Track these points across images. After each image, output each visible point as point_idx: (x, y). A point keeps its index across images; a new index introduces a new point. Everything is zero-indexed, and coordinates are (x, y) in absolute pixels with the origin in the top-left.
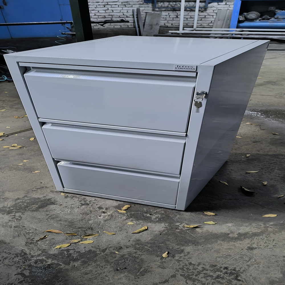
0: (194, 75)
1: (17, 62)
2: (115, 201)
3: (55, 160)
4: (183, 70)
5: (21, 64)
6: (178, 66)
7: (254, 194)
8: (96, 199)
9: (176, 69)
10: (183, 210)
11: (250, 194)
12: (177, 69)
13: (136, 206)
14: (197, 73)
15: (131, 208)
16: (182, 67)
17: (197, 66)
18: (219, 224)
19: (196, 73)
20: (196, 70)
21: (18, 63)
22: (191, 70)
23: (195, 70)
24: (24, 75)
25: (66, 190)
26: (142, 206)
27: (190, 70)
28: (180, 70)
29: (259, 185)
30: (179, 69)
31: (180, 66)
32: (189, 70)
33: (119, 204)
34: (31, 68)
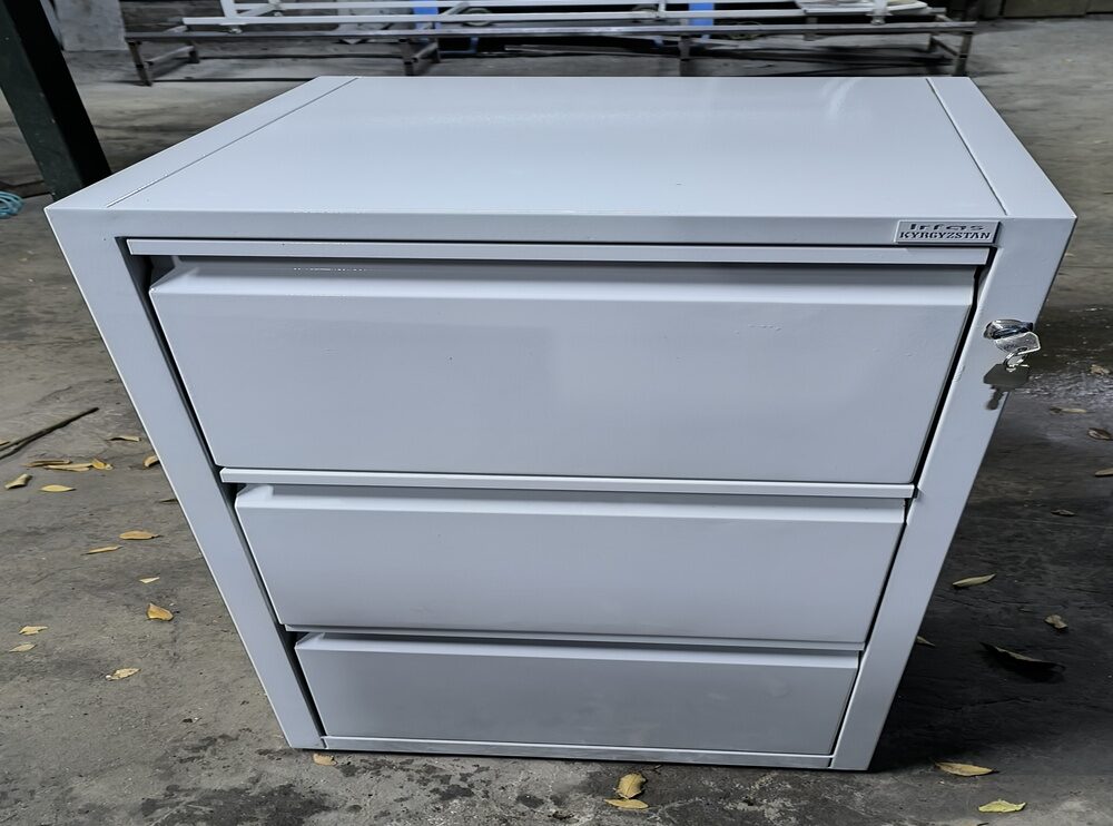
0: (979, 257)
1: (117, 238)
2: (565, 767)
3: (288, 629)
4: (938, 240)
5: (137, 248)
6: (913, 227)
7: (1054, 670)
8: (482, 763)
9: (904, 240)
10: (864, 766)
11: (1041, 673)
12: (910, 239)
13: (666, 772)
14: (993, 252)
15: (649, 785)
16: (931, 230)
17: (999, 223)
18: (1036, 807)
19: (988, 250)
20: (994, 241)
21: (122, 242)
22: (974, 240)
23: (990, 240)
24: (152, 291)
25: (332, 740)
26: (685, 770)
27: (969, 240)
28: (924, 240)
29: (1041, 630)
30: (918, 239)
31: (922, 228)
32: (962, 240)
33: (591, 775)
34: (176, 261)
